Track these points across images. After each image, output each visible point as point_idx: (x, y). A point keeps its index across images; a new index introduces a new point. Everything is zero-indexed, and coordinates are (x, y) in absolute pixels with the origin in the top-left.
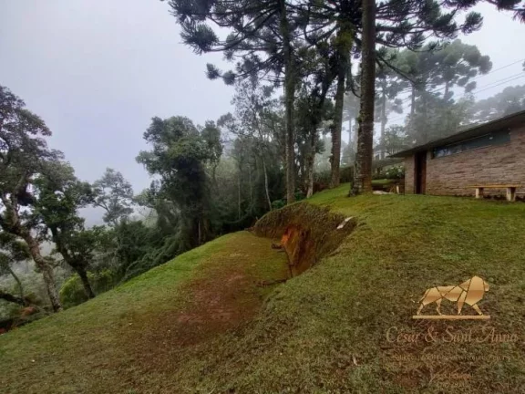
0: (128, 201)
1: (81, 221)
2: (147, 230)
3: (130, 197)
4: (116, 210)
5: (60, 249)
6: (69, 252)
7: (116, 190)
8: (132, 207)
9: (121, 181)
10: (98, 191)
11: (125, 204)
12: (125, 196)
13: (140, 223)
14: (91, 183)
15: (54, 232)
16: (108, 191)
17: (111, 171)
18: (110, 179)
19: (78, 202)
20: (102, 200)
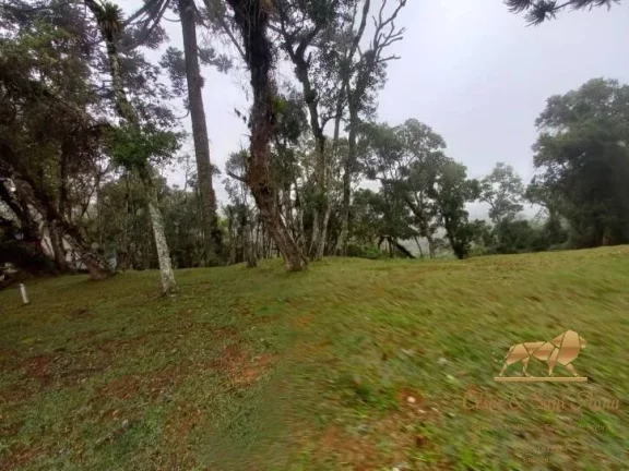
0: (518, 197)
1: (466, 214)
3: (519, 193)
4: (501, 207)
5: (449, 235)
6: (455, 239)
7: (504, 186)
8: (520, 203)
9: (510, 174)
10: (486, 187)
11: (513, 199)
12: (514, 192)
13: (525, 223)
14: (480, 179)
15: (447, 220)
16: (496, 186)
17: (501, 165)
18: (498, 174)
19: (467, 198)
20: (488, 195)
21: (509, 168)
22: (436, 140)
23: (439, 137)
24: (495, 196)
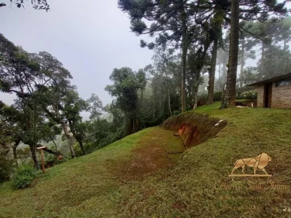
1: (80, 118)
2: (109, 124)
3: (101, 107)
4: (95, 114)
6: (75, 132)
7: (95, 104)
8: (102, 112)
9: (98, 100)
11: (99, 111)
12: (99, 107)
13: (105, 120)
14: (85, 100)
16: (92, 104)
17: (94, 95)
18: (93, 98)
20: (89, 108)
21: (97, 96)
22: (65, 73)
23: (67, 71)
24: (91, 109)
